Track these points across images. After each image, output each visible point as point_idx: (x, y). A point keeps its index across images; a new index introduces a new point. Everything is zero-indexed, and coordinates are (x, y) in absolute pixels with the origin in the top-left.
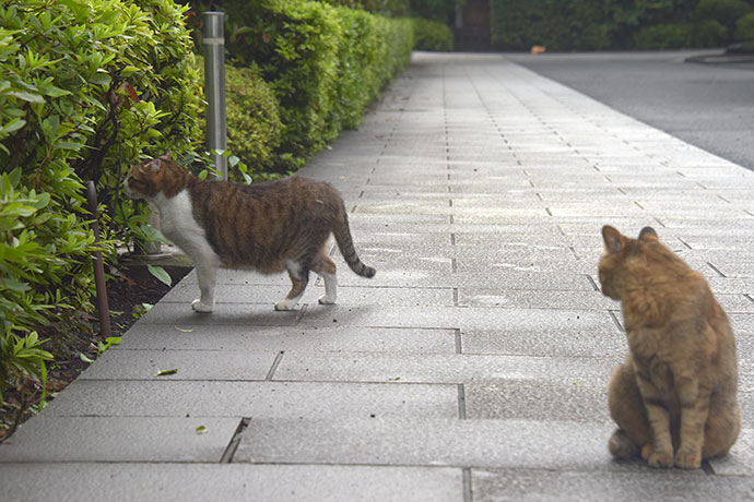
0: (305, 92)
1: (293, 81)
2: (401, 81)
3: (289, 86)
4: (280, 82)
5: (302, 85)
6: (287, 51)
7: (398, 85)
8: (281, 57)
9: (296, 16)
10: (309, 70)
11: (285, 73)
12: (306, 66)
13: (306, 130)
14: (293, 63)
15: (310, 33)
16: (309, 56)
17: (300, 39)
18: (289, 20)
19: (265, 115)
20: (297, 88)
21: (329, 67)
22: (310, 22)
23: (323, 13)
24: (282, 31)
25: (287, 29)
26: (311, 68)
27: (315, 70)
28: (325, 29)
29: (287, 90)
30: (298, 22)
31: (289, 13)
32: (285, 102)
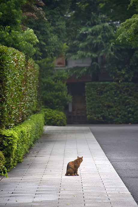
0: (10, 153)
1: (7, 151)
3: (6, 152)
4: (4, 151)
5: (9, 152)
6: (5, 144)
8: (4, 145)
9: (8, 135)
10: (11, 148)
11: (5, 149)
12: (10, 147)
13: (10, 163)
14: (7, 147)
15: (11, 139)
16: (11, 144)
17: (9, 141)
18: (6, 136)
19: (2, 159)
20: (8, 152)
21: (15, 147)
22: (11, 137)
23: (14, 134)
24: (4, 139)
25: (6, 139)
26: (11, 147)
27: (12, 148)
28: (15, 138)
29: (5, 153)
30: (8, 137)
31: (6, 135)
32: (5, 156)
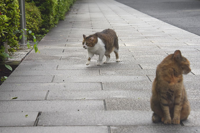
0: (48, 10)
1: (45, 6)
2: (75, 5)
3: (44, 8)
4: (41, 6)
5: (47, 7)
7: (75, 6)
10: (49, 3)
11: (42, 4)
12: (49, 2)
13: (49, 21)
19: (37, 17)
20: (46, 8)
21: (56, 1)
26: (50, 2)
29: (43, 9)
32: (43, 12)
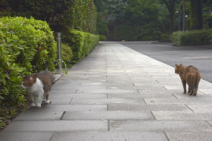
0: (77, 49)
3: (74, 47)
5: (77, 47)
6: (74, 41)
7: (96, 48)
8: (73, 42)
9: (75, 34)
11: (73, 45)
12: (77, 43)
13: (78, 56)
14: (75, 43)
15: (78, 37)
16: (78, 41)
17: (76, 38)
18: (74, 35)
19: (69, 53)
21: (82, 44)
22: (78, 35)
23: (81, 33)
24: (73, 37)
25: (74, 36)
27: (79, 44)
28: (81, 36)
29: (74, 48)
30: (76, 35)
31: (74, 33)
32: (73, 50)
